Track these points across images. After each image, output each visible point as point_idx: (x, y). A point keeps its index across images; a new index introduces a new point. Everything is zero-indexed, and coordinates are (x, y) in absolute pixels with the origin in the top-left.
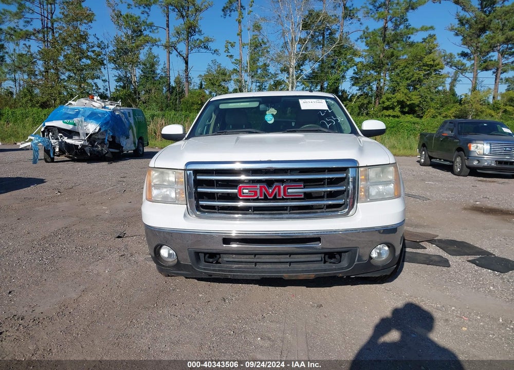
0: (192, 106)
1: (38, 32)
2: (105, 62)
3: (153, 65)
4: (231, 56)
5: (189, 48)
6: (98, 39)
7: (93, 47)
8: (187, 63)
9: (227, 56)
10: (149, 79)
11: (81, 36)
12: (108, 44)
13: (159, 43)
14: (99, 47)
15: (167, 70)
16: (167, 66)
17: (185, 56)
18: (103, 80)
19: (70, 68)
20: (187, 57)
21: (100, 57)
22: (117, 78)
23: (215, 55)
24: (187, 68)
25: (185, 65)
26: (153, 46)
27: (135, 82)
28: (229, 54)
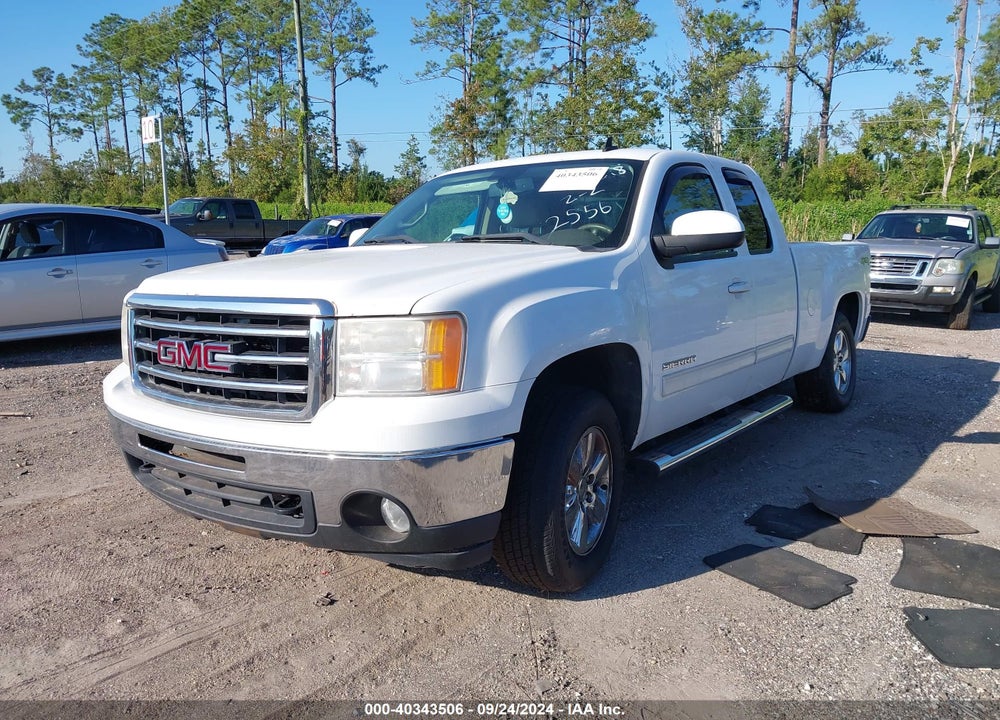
0: (825, 187)
1: (560, 70)
2: (663, 111)
3: (754, 110)
4: (926, 72)
5: (836, 65)
6: (657, 69)
7: (645, 85)
8: (827, 97)
9: (916, 72)
10: (746, 136)
11: (624, 68)
12: (674, 76)
13: (766, 63)
14: (657, 84)
15: (786, 116)
16: (786, 107)
17: (823, 82)
18: (659, 146)
19: (601, 129)
20: (830, 84)
21: (652, 103)
22: (688, 139)
23: (895, 72)
24: (827, 109)
25: (822, 101)
26: (754, 69)
27: (718, 145)
28: (922, 68)
